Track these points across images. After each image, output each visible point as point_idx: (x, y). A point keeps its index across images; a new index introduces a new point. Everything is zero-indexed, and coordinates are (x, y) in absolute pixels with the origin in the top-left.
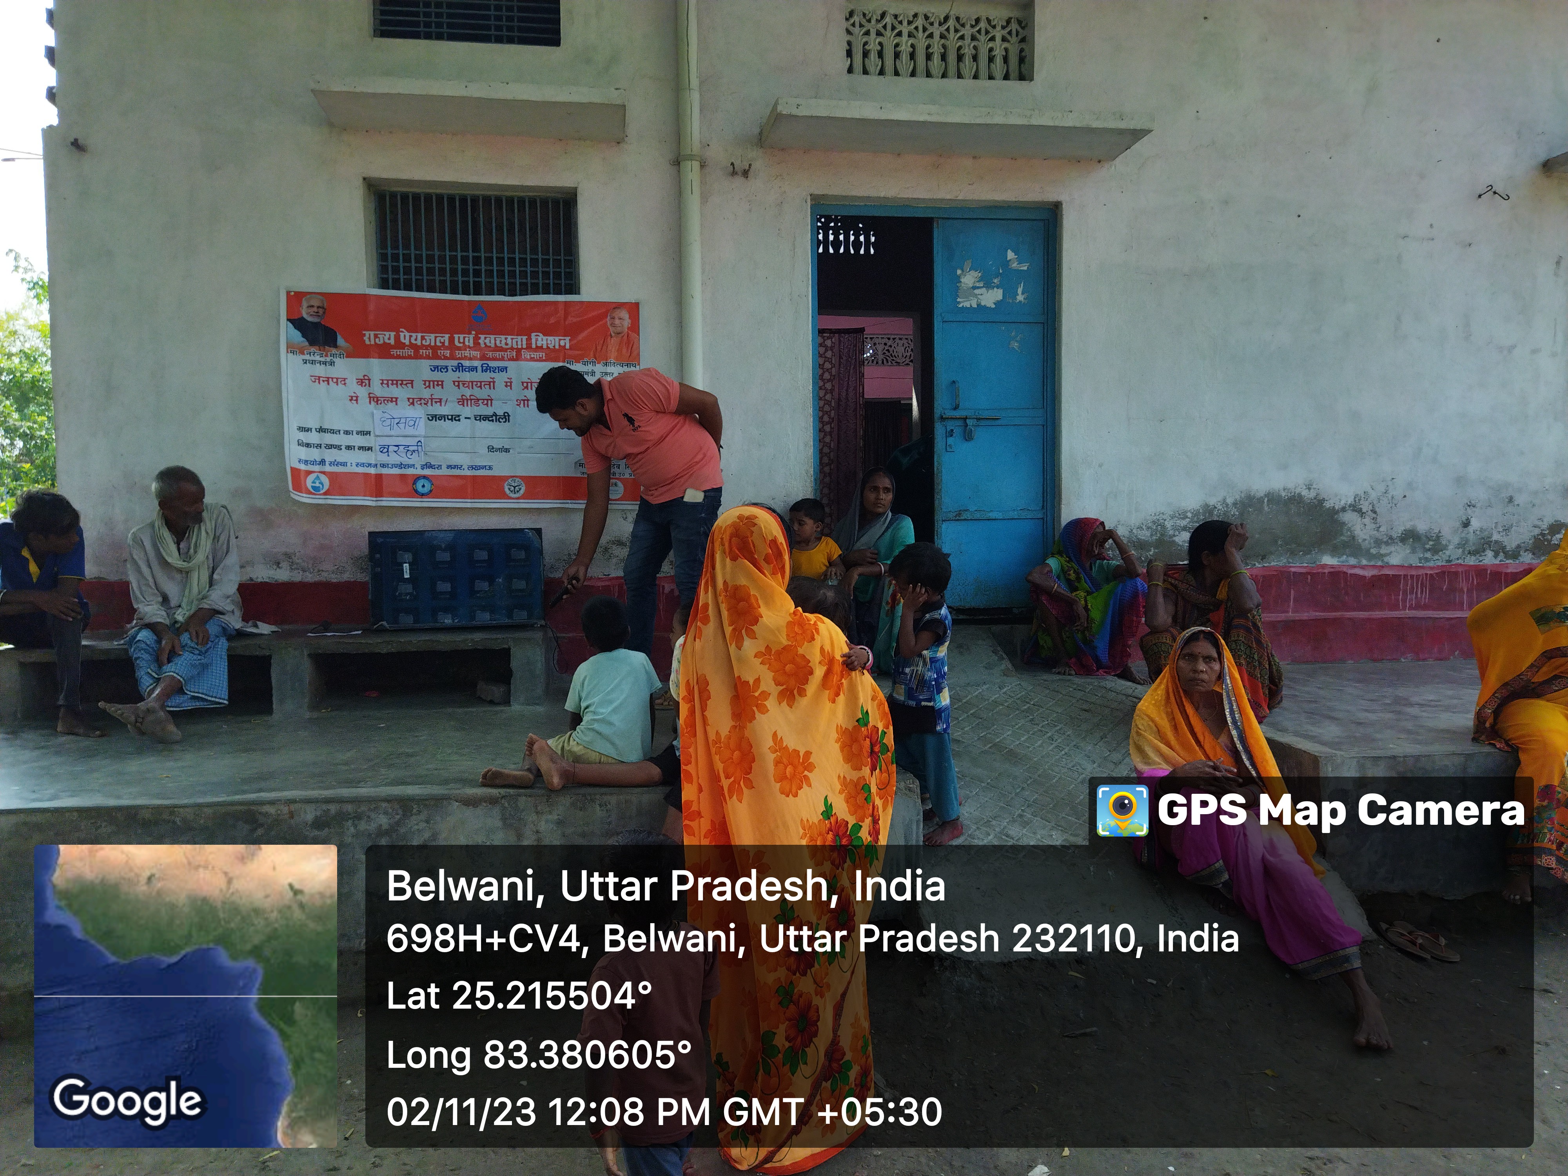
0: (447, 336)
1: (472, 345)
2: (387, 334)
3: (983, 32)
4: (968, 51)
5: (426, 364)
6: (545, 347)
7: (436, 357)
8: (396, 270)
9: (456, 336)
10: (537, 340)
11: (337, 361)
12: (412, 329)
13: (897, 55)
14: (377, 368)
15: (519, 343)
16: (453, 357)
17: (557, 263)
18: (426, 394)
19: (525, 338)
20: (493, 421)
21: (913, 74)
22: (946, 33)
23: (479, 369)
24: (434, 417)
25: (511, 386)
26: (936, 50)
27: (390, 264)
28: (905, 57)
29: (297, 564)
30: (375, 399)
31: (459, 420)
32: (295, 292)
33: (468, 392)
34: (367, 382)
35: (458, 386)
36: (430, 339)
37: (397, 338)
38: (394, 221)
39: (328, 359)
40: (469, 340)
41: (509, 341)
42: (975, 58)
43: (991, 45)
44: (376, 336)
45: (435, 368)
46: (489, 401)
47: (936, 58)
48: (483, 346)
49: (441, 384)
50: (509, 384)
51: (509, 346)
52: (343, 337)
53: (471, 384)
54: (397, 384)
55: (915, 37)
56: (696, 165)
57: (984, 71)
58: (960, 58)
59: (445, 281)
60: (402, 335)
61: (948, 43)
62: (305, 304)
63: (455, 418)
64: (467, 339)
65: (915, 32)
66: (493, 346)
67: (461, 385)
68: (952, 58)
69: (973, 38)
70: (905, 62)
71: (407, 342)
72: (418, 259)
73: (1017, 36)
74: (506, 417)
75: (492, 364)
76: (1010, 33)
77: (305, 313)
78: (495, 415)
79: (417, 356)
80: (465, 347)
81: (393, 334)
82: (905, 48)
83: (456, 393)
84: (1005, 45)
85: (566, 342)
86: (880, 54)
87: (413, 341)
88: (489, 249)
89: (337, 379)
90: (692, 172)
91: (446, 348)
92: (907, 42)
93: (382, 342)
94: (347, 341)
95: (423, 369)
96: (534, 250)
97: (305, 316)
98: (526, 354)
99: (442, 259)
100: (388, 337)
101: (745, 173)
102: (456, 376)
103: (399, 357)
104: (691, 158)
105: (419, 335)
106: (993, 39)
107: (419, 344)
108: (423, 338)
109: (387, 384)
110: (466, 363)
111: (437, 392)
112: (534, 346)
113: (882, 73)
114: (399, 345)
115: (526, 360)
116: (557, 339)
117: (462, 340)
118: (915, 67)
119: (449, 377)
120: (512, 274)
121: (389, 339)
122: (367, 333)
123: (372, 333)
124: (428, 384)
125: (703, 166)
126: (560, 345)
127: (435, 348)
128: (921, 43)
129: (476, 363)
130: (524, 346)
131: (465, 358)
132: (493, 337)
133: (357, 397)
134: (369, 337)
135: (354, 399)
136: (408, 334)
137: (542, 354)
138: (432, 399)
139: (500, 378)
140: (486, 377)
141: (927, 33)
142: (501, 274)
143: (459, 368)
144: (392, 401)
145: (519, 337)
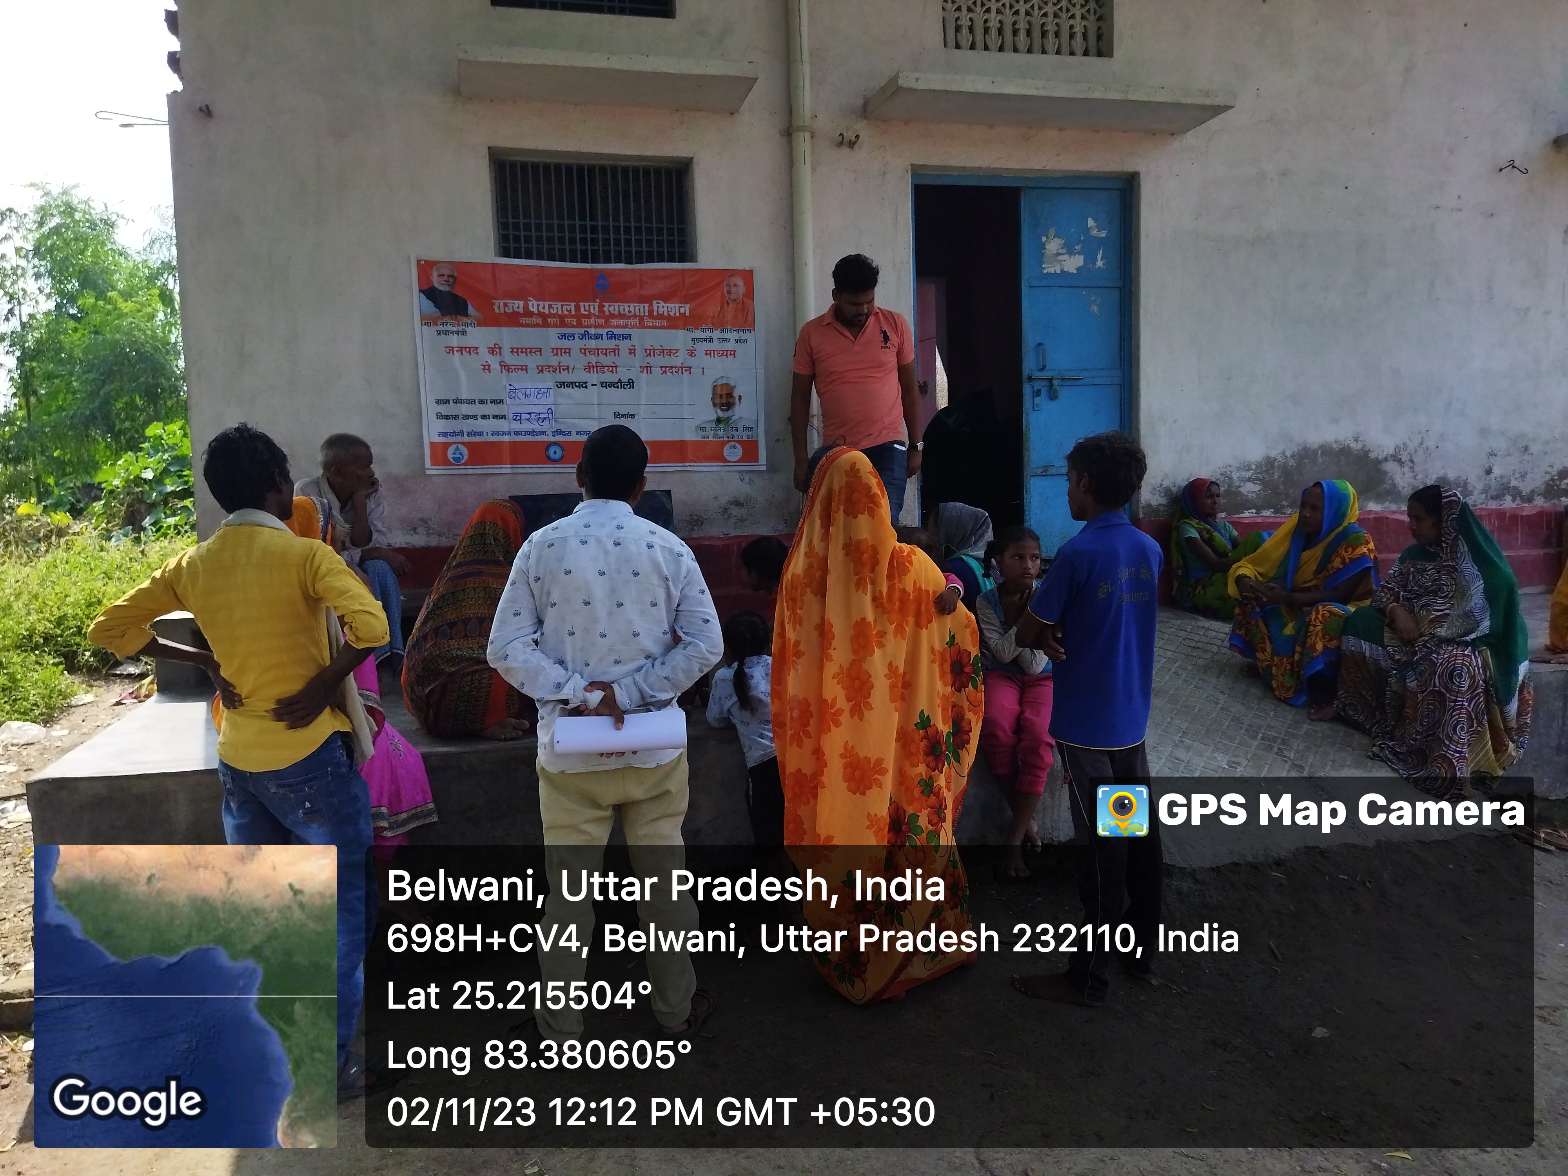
0: (573, 305)
1: (597, 313)
2: (516, 302)
3: (1064, 9)
4: (1051, 28)
5: (553, 332)
6: (666, 314)
7: (563, 324)
8: (517, 239)
9: (582, 304)
10: (658, 307)
11: (469, 329)
12: (541, 297)
13: (986, 30)
14: (507, 336)
15: (642, 310)
16: (579, 325)
17: (671, 232)
18: (554, 361)
19: (646, 305)
20: (618, 387)
21: (1001, 49)
22: (1030, 10)
23: (605, 337)
24: (562, 385)
25: (634, 353)
26: (1022, 26)
27: (511, 233)
28: (994, 32)
29: (433, 529)
30: (506, 367)
31: (586, 387)
32: (425, 261)
33: (593, 359)
34: (498, 350)
35: (585, 354)
36: (557, 307)
37: (526, 307)
38: (514, 190)
39: (461, 328)
40: (594, 308)
41: (632, 309)
42: (1057, 34)
43: (1071, 22)
44: (505, 305)
45: (563, 336)
46: (614, 368)
47: (1022, 34)
48: (607, 313)
49: (568, 351)
50: (632, 351)
51: (633, 313)
52: (473, 306)
53: (597, 351)
54: (526, 352)
55: (1002, 13)
56: (808, 135)
57: (1065, 48)
58: (1044, 34)
59: (565, 250)
60: (530, 303)
61: (1033, 20)
62: (435, 274)
63: (583, 385)
64: (592, 308)
65: (1002, 9)
66: (617, 313)
67: (587, 352)
68: (1036, 34)
69: (1056, 16)
70: (994, 39)
71: (535, 310)
72: (539, 228)
73: (1095, 14)
74: (631, 384)
75: (617, 331)
76: (1088, 11)
77: (437, 282)
78: (620, 381)
79: (546, 325)
80: (589, 316)
81: (521, 303)
82: (994, 24)
83: (583, 361)
84: (1084, 23)
85: (686, 309)
86: (971, 29)
87: (541, 310)
88: (606, 218)
89: (470, 348)
90: (803, 143)
91: (572, 316)
92: (996, 18)
93: (511, 311)
94: (477, 310)
95: (551, 337)
96: (649, 219)
97: (436, 285)
98: (648, 322)
99: (561, 228)
100: (517, 305)
101: (852, 145)
102: (582, 343)
103: (527, 325)
104: (802, 129)
105: (547, 304)
106: (1073, 17)
107: (547, 312)
108: (550, 306)
109: (517, 352)
110: (592, 331)
111: (565, 360)
112: (655, 314)
113: (972, 47)
114: (528, 314)
115: (650, 327)
116: (677, 306)
117: (587, 308)
118: (1003, 42)
119: (576, 344)
120: (628, 243)
121: (518, 308)
122: (497, 302)
123: (502, 302)
124: (556, 352)
125: (813, 136)
126: (680, 313)
127: (562, 318)
128: (1008, 18)
129: (604, 331)
130: (647, 314)
131: (590, 326)
132: (616, 305)
133: (489, 366)
134: (499, 306)
135: (487, 368)
136: (535, 303)
137: (664, 323)
138: (560, 367)
139: (624, 345)
140: (612, 344)
141: (1013, 11)
142: (617, 242)
143: (585, 336)
144: (522, 370)
145: (642, 305)
